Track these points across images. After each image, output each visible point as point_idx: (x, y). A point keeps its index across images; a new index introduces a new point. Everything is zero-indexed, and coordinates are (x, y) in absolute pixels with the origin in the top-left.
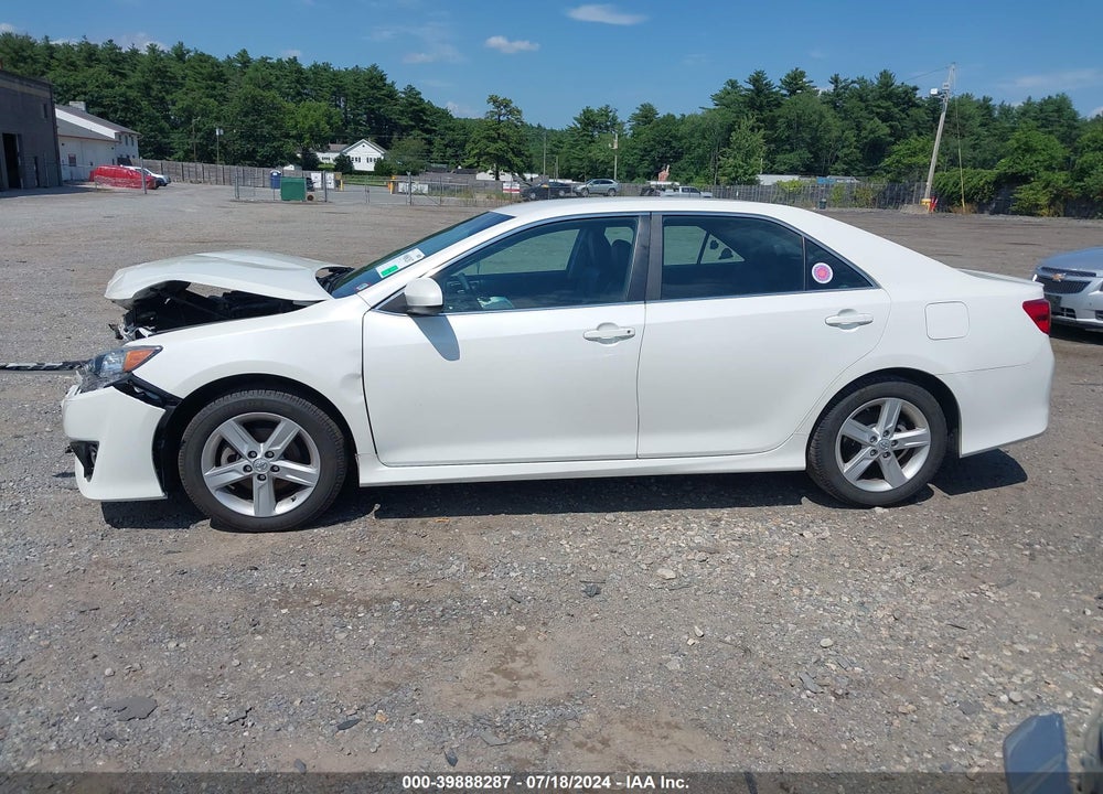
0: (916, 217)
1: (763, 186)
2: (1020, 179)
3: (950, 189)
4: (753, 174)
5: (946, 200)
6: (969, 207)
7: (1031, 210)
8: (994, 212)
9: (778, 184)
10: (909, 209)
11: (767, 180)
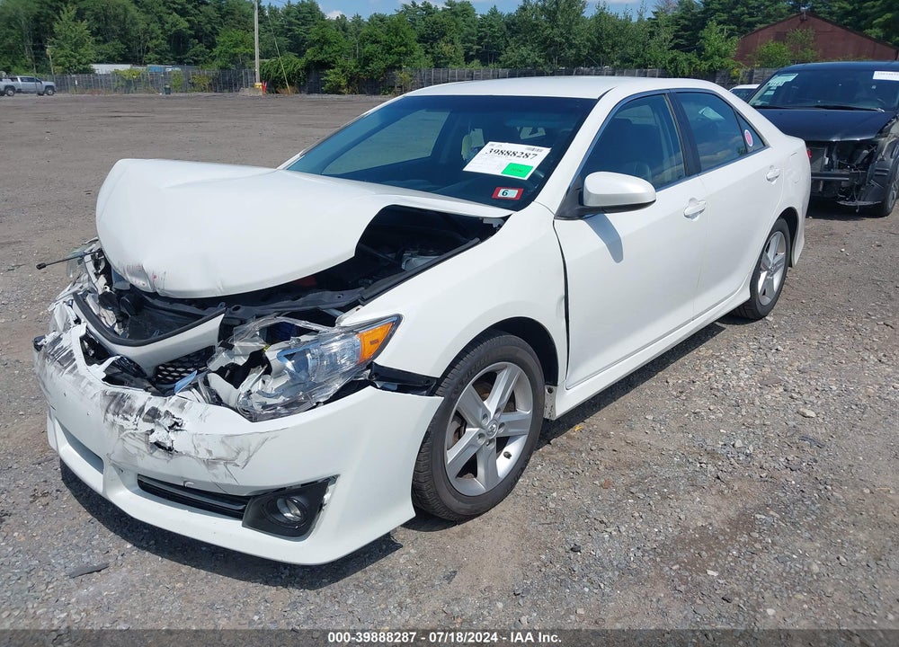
0: (253, 98)
1: (97, 75)
2: (323, 65)
3: (273, 74)
4: (87, 63)
5: (274, 84)
6: (292, 88)
7: (336, 90)
8: (309, 93)
9: (116, 73)
10: (247, 92)
11: (102, 69)
